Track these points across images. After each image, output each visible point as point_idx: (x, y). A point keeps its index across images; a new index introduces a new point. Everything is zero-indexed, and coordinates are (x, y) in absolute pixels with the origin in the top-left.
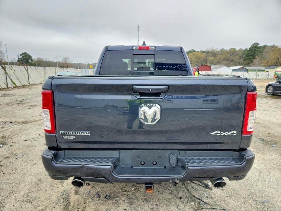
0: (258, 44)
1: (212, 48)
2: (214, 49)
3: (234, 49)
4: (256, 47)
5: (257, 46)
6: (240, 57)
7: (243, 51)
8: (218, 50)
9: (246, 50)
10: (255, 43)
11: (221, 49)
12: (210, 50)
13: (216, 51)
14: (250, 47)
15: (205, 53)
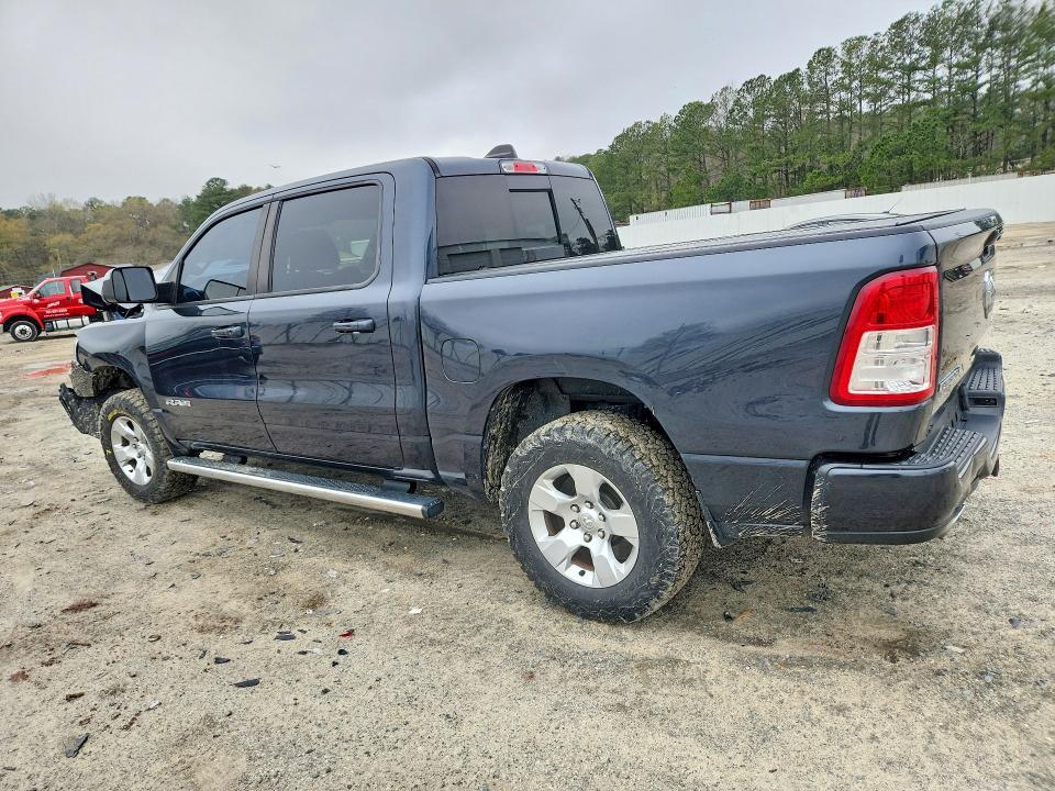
0: (224, 182)
1: (46, 196)
2: (59, 200)
3: (141, 200)
4: (219, 194)
5: (222, 189)
6: (175, 227)
7: (180, 207)
8: (76, 203)
9: (187, 202)
10: (211, 181)
11: (87, 200)
12: (43, 206)
13: (66, 209)
14: (199, 193)
15: (25, 220)
